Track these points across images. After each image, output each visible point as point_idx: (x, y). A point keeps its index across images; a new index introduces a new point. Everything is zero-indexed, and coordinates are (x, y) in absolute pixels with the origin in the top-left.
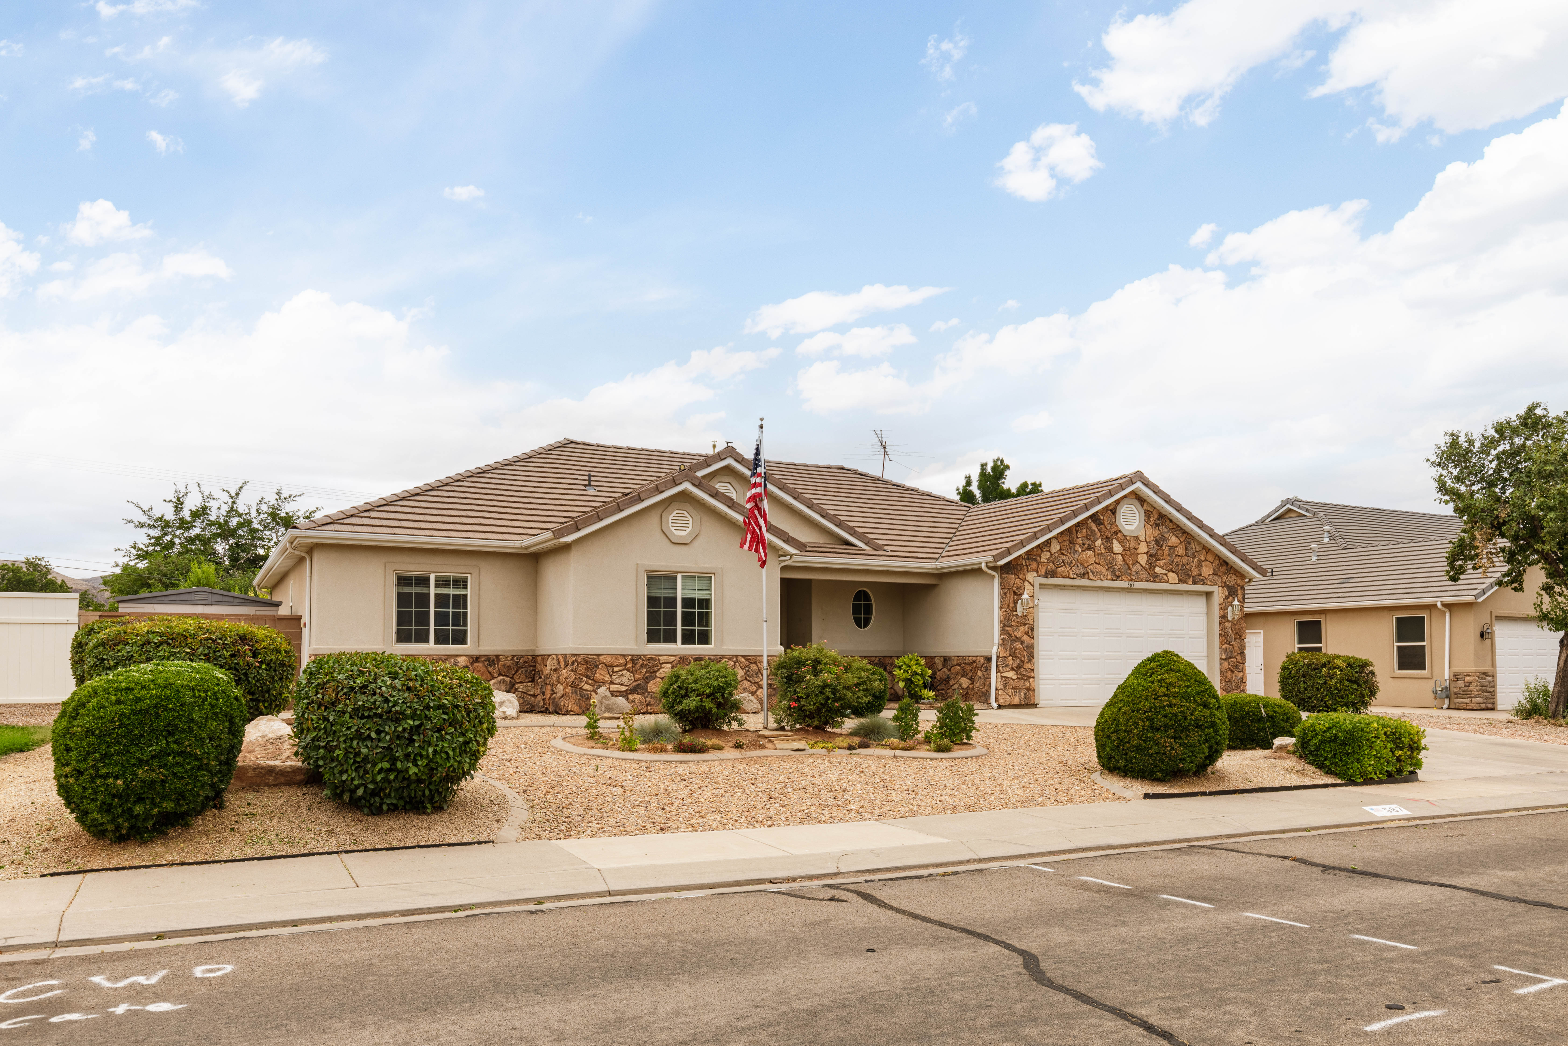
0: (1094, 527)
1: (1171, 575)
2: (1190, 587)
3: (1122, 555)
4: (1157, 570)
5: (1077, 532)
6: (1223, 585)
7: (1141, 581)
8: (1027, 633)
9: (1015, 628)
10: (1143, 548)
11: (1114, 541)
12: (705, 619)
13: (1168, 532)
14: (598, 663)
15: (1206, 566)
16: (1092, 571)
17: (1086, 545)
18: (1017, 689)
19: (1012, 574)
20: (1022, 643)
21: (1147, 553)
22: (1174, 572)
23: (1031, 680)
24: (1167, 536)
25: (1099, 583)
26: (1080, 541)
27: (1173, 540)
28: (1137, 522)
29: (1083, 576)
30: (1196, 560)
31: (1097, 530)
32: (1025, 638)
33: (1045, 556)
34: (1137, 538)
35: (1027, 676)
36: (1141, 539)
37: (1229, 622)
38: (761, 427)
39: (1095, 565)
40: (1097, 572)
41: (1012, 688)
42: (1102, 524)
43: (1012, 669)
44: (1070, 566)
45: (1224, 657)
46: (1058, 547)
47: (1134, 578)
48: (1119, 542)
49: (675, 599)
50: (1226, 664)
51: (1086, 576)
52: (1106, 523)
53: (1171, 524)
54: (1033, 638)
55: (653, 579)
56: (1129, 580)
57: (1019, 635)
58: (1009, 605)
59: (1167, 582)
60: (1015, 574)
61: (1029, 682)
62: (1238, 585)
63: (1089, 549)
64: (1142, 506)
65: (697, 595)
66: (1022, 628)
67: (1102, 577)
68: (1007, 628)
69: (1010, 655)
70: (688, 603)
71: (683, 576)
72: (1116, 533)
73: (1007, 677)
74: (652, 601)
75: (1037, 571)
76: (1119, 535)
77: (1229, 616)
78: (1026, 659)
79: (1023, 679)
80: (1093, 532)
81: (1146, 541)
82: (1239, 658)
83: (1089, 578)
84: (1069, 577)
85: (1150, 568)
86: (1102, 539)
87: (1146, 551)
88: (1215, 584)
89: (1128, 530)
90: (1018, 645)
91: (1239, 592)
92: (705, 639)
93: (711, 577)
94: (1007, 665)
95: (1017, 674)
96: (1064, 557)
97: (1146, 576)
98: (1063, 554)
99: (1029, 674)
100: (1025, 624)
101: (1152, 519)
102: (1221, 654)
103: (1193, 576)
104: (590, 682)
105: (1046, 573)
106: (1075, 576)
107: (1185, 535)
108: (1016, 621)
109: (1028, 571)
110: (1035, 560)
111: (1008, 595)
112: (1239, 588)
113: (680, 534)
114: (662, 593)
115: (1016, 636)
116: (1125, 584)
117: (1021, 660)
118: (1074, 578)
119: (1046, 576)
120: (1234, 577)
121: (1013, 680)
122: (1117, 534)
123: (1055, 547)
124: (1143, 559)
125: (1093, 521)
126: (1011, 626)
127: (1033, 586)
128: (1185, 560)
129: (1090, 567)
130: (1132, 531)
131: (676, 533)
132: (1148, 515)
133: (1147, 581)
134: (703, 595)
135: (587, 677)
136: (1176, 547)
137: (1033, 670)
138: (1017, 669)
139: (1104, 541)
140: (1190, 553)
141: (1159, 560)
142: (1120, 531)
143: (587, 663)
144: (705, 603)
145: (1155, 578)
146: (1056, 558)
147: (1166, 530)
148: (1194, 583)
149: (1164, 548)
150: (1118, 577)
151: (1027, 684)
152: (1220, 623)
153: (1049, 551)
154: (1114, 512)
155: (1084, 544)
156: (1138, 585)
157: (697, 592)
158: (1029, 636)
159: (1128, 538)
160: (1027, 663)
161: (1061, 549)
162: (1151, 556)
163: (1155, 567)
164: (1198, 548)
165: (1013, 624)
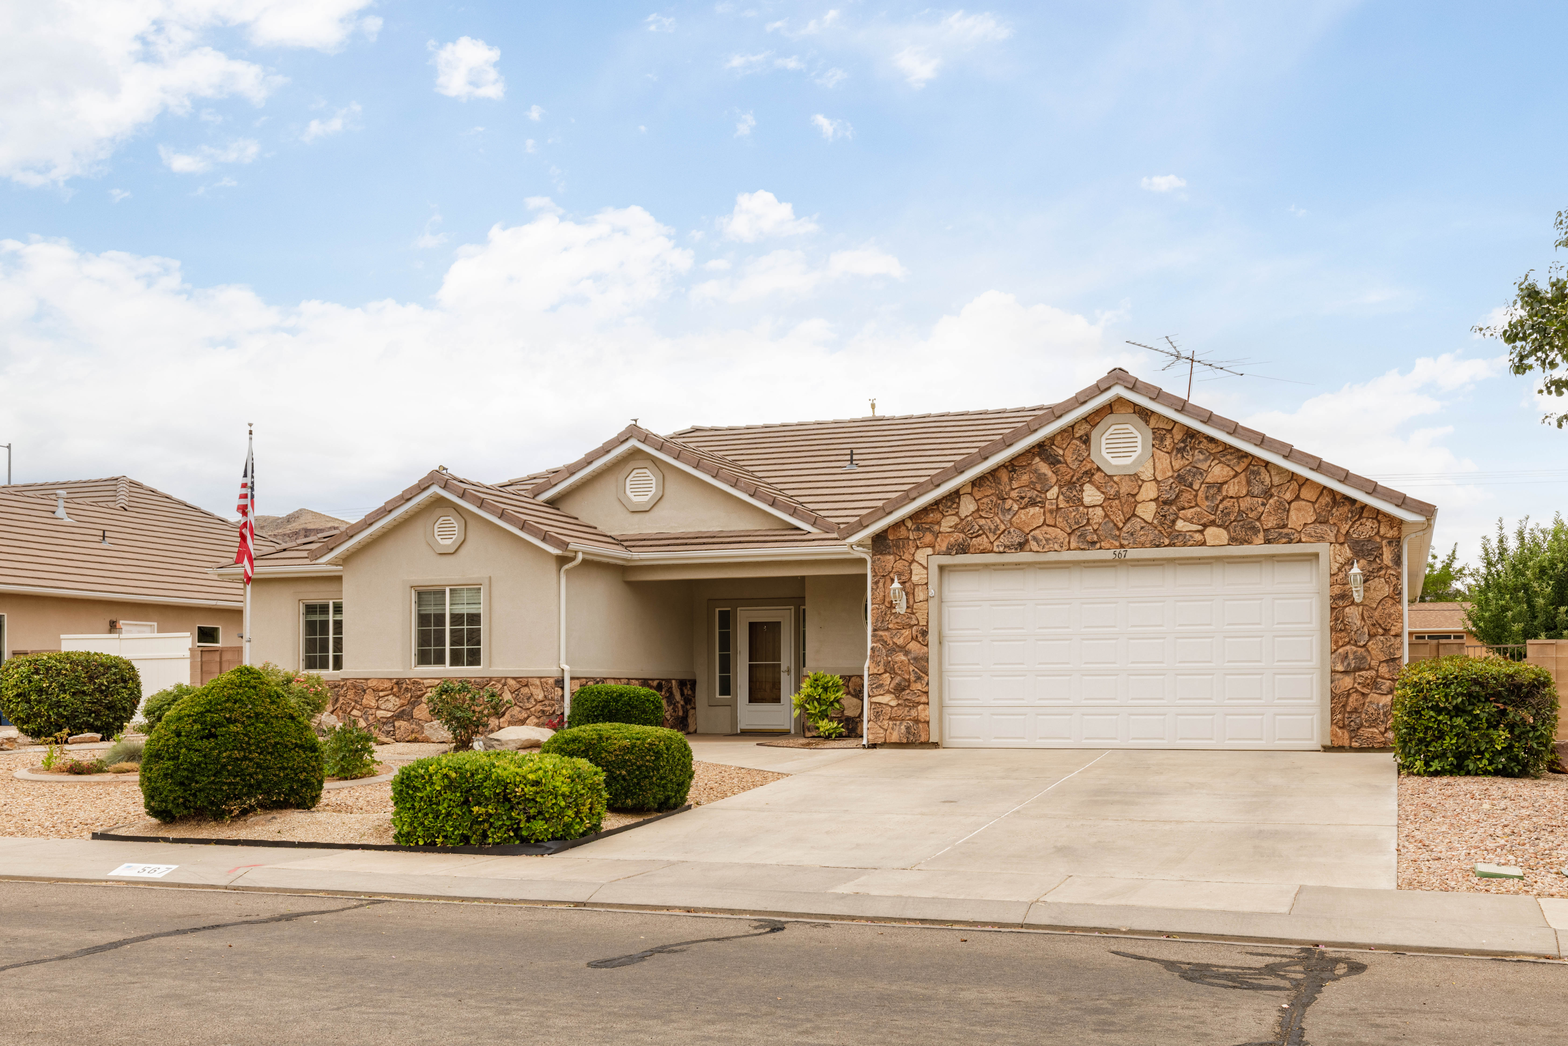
0: (1044, 468)
1: (1210, 531)
2: (1258, 548)
3: (1103, 507)
4: (1180, 525)
5: (1011, 479)
6: (1342, 540)
7: (1143, 546)
8: (914, 638)
9: (895, 632)
10: (1149, 491)
11: (1087, 487)
12: (475, 637)
13: (1206, 460)
14: (365, 687)
15: (1299, 510)
16: (1035, 539)
17: (1026, 500)
18: (896, 720)
19: (889, 554)
20: (907, 653)
21: (1155, 500)
22: (1219, 526)
23: (920, 707)
24: (1204, 466)
25: (1052, 557)
26: (1014, 494)
27: (1218, 472)
28: (1139, 450)
29: (1021, 546)
30: (1271, 501)
31: (1049, 473)
32: (913, 646)
33: (948, 523)
34: (1136, 477)
35: (914, 702)
36: (1143, 477)
37: (1358, 605)
38: (251, 433)
39: (1045, 528)
40: (1047, 540)
41: (890, 719)
42: (1059, 462)
43: (889, 692)
44: (994, 533)
45: (1340, 668)
46: (972, 507)
47: (1126, 542)
48: (1098, 488)
49: (444, 615)
50: (1347, 682)
51: (1027, 547)
52: (1069, 460)
53: (1213, 445)
54: (927, 645)
55: (422, 595)
56: (1116, 548)
57: (900, 642)
58: (884, 600)
59: (1204, 544)
60: (894, 554)
61: (917, 710)
62: (1383, 537)
63: (1033, 503)
64: (1147, 422)
65: (464, 609)
66: (906, 632)
67: (1056, 547)
68: (881, 633)
69: (886, 672)
70: (457, 619)
71: (451, 590)
72: (1089, 474)
73: (880, 704)
74: (423, 619)
75: (933, 547)
76: (1097, 477)
77: (1355, 595)
78: (913, 678)
79: (906, 706)
80: (1042, 478)
81: (1155, 479)
82: (1384, 670)
83: (1031, 550)
84: (992, 551)
85: (1162, 524)
86: (1060, 487)
87: (1153, 495)
88: (1321, 539)
89: (1116, 466)
90: (901, 657)
91: (1385, 549)
92: (474, 658)
93: (480, 589)
94: (881, 686)
95: (898, 698)
96: (982, 522)
97: (1151, 537)
98: (981, 517)
99: (917, 700)
100: (911, 626)
101: (1168, 442)
102: (1334, 663)
103: (1264, 530)
104: (358, 707)
105: (948, 548)
106: (1001, 549)
107: (1246, 461)
108: (894, 621)
109: (918, 547)
110: (929, 530)
111: (881, 584)
112: (1384, 542)
113: (447, 543)
114: (431, 610)
115: (894, 643)
116: (1108, 555)
117: (905, 680)
118: (1000, 553)
119: (948, 552)
120: (1369, 524)
121: (892, 707)
122: (1093, 474)
123: (967, 506)
124: (1147, 511)
125: (1042, 460)
126: (888, 629)
127: (927, 568)
128: (1245, 504)
129: (1032, 534)
130: (1125, 467)
131: (442, 542)
132: (1159, 436)
133: (1158, 546)
134: (472, 610)
135: (356, 702)
136: (1226, 483)
137: (927, 693)
138: (899, 690)
139: (1064, 490)
140: (1256, 490)
141: (1184, 509)
142: (1099, 469)
143: (355, 687)
144: (475, 619)
145: (1176, 539)
146: (968, 523)
147: (1201, 457)
148: (1268, 541)
149: (1196, 487)
150: (1093, 543)
151: (914, 713)
152: (1332, 609)
153: (957, 514)
154: (1086, 440)
155: (1022, 498)
156: (1133, 553)
157: (466, 606)
158: (920, 642)
159: (1115, 479)
160: (915, 682)
161: (978, 510)
162: (1165, 503)
163: (1174, 522)
164: (1276, 480)
165: (890, 626)
